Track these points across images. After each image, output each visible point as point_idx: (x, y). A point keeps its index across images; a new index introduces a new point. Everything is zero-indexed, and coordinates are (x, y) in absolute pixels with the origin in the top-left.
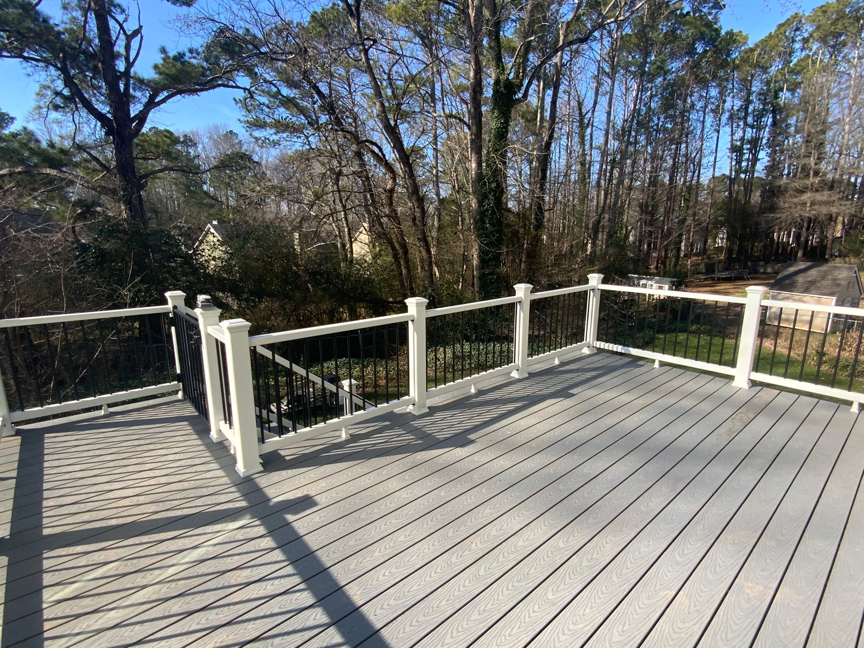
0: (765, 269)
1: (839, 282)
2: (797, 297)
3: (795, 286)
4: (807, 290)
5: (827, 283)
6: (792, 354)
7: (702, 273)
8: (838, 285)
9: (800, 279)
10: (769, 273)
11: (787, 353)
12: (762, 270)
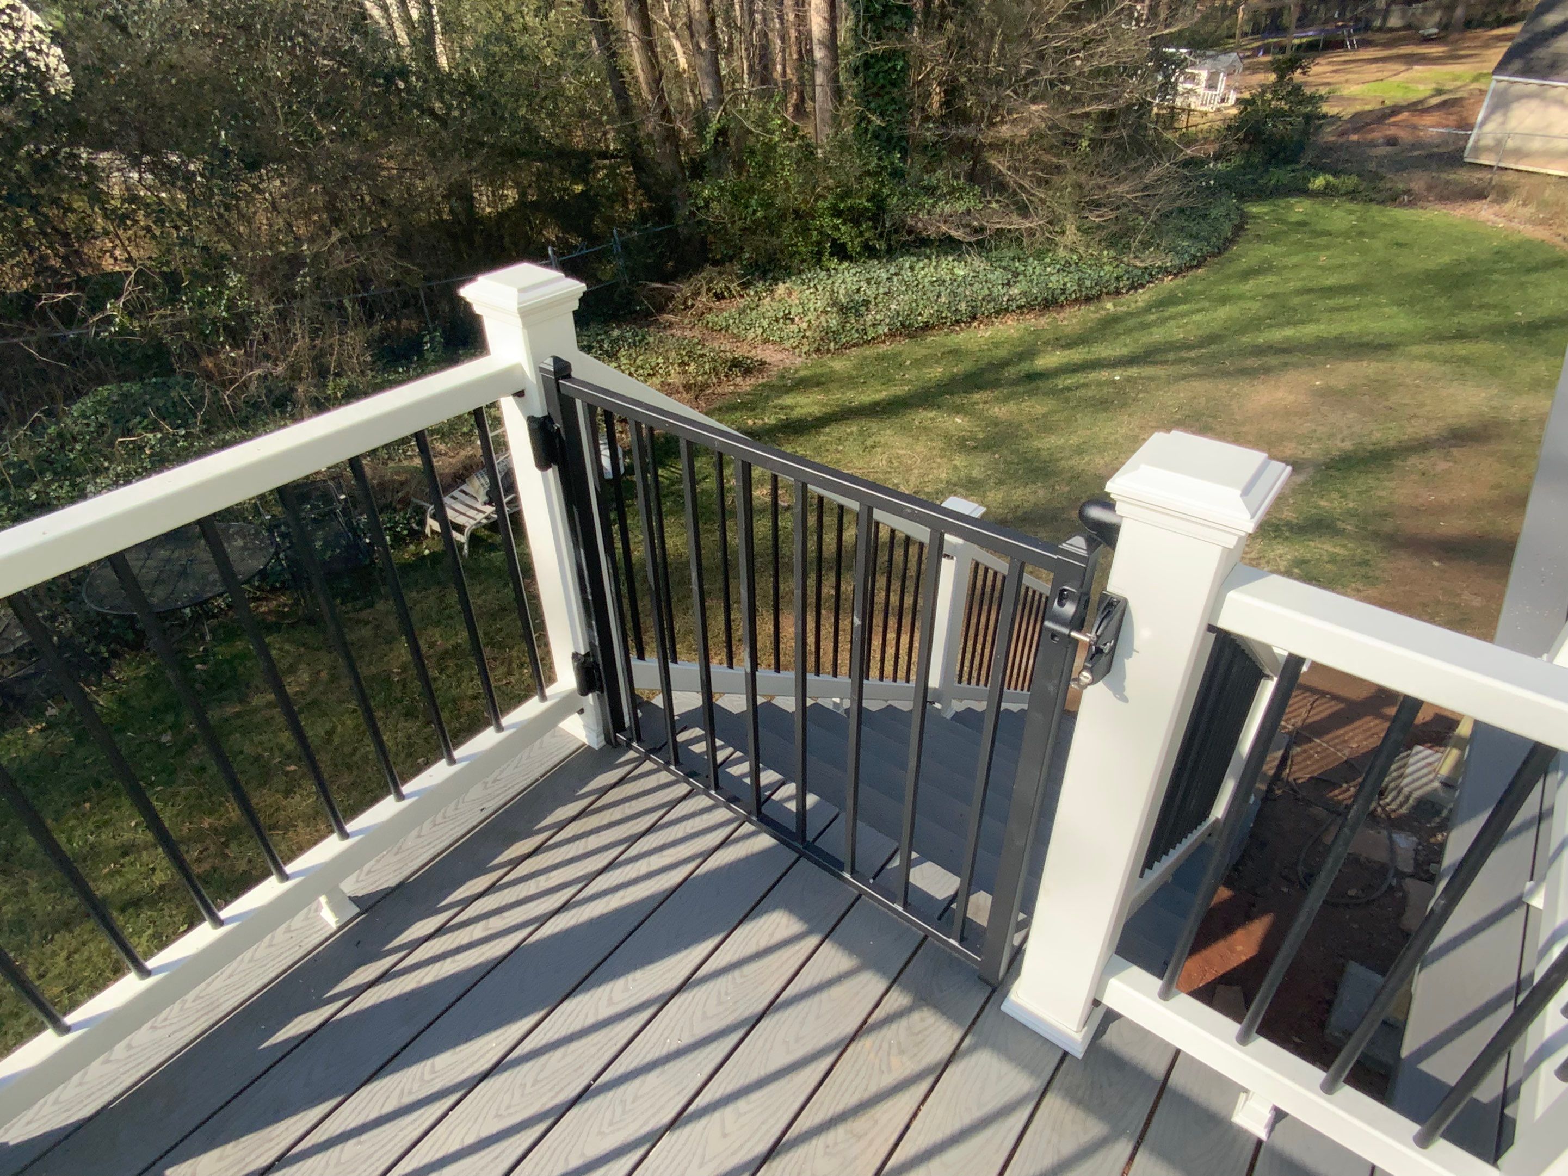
0: (1386, 18)
10: (1395, 30)
12: (1378, 23)
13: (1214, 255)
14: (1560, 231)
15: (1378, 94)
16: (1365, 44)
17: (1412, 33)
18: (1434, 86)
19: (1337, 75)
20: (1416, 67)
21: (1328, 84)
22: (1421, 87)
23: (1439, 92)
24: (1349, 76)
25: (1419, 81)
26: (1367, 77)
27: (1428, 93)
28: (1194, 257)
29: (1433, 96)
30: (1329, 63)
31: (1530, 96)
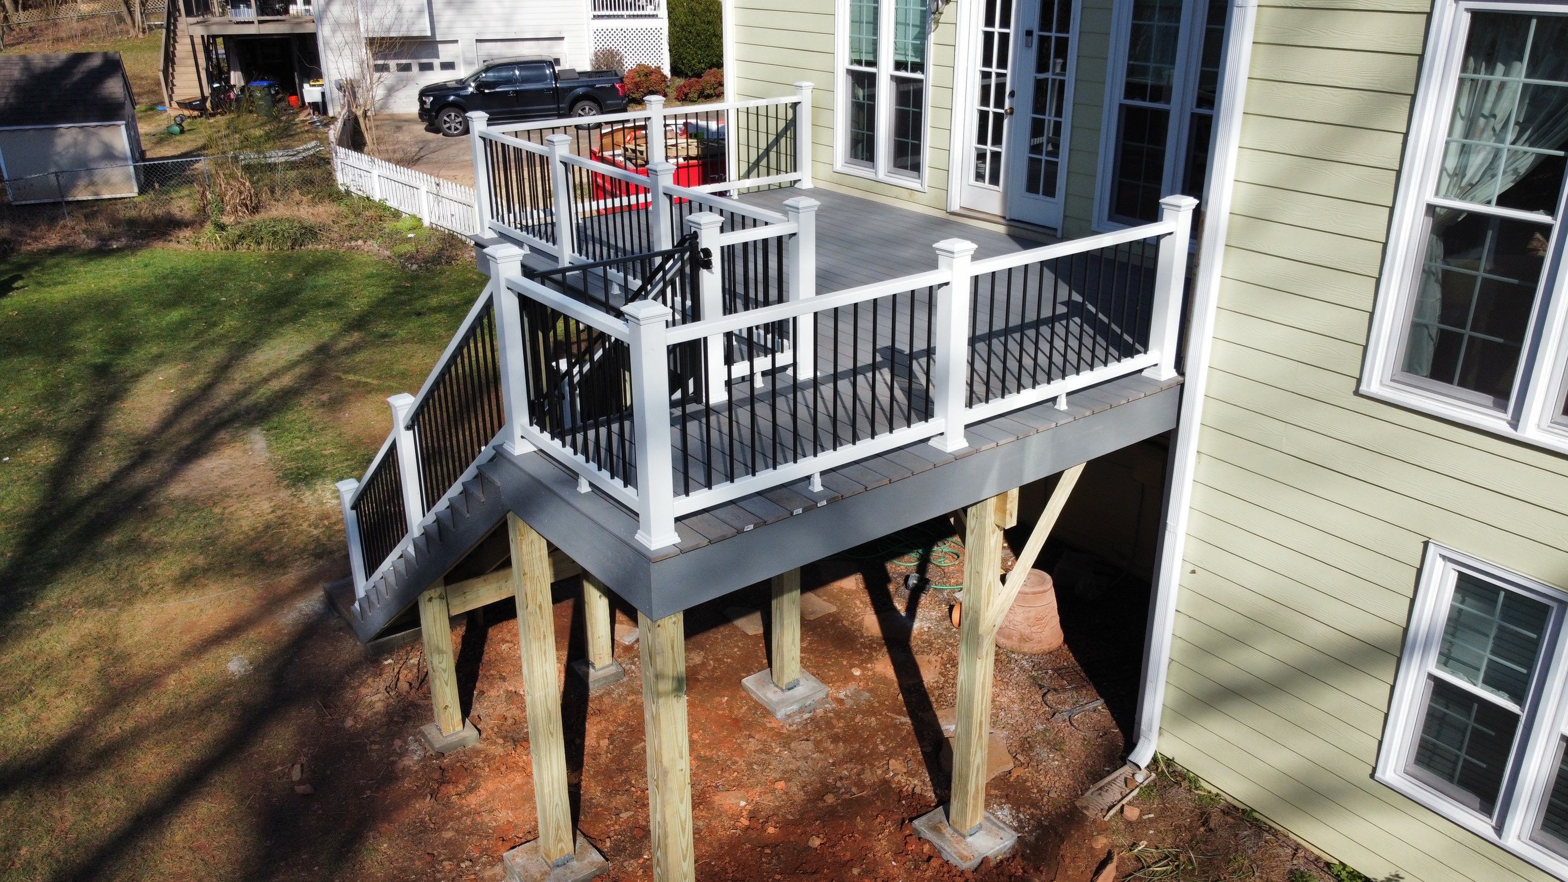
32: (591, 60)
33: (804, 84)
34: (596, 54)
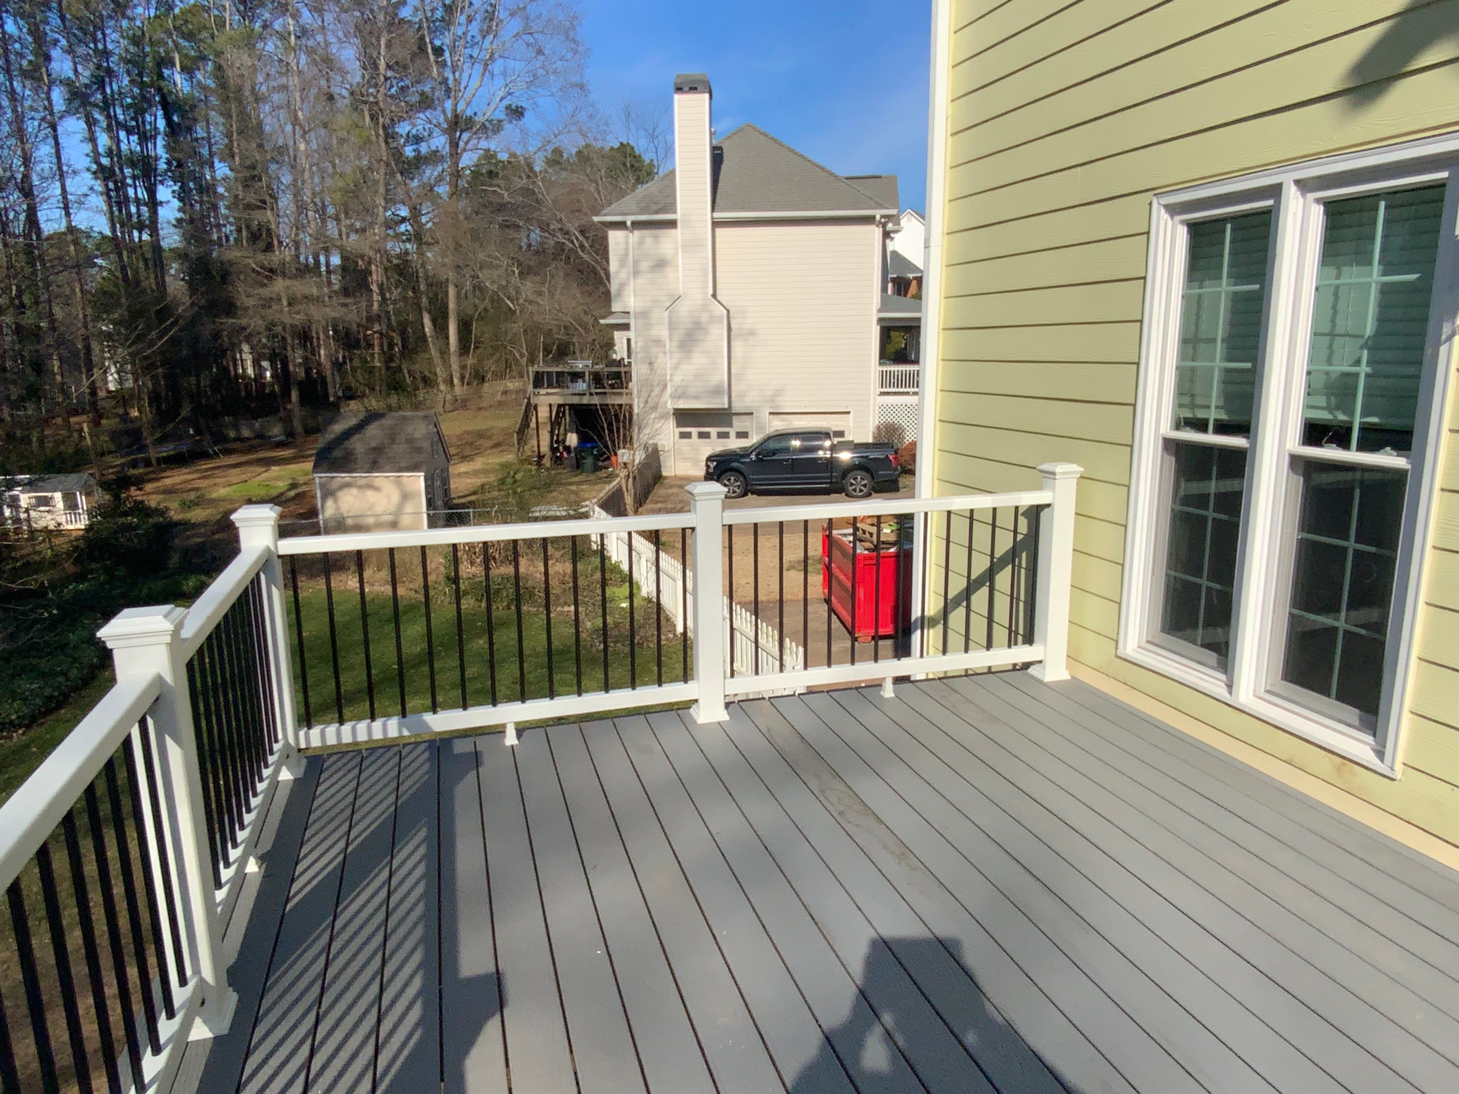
0: (238, 430)
1: (418, 444)
2: (364, 481)
3: (355, 461)
4: (374, 466)
5: (400, 448)
6: (401, 591)
7: (110, 452)
8: (419, 450)
9: (359, 445)
10: (248, 439)
11: (390, 593)
12: (232, 434)
13: (77, 689)
14: (411, 586)
15: (244, 494)
16: (228, 452)
17: (262, 440)
18: (290, 481)
19: (207, 481)
20: (273, 468)
21: (198, 489)
22: (281, 484)
23: (293, 486)
24: (217, 481)
25: (278, 478)
26: (234, 480)
27: (286, 488)
28: (50, 698)
29: (289, 490)
30: (198, 471)
31: (348, 485)
32: (874, 433)
33: (1060, 468)
34: (878, 428)
